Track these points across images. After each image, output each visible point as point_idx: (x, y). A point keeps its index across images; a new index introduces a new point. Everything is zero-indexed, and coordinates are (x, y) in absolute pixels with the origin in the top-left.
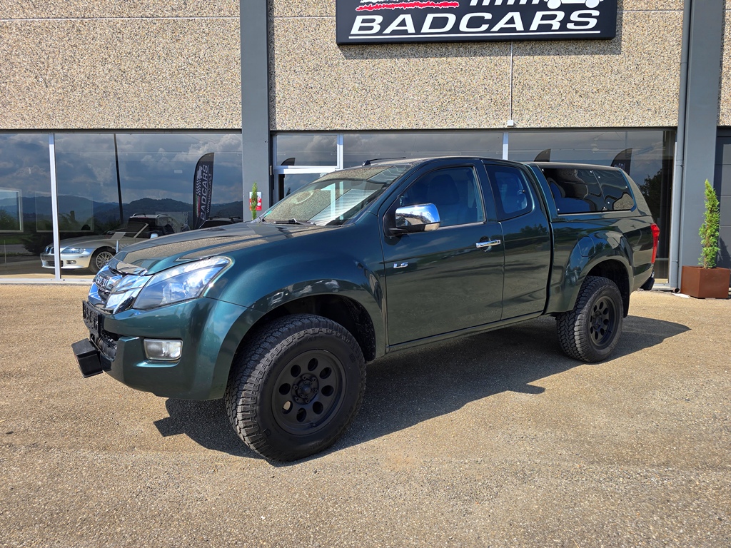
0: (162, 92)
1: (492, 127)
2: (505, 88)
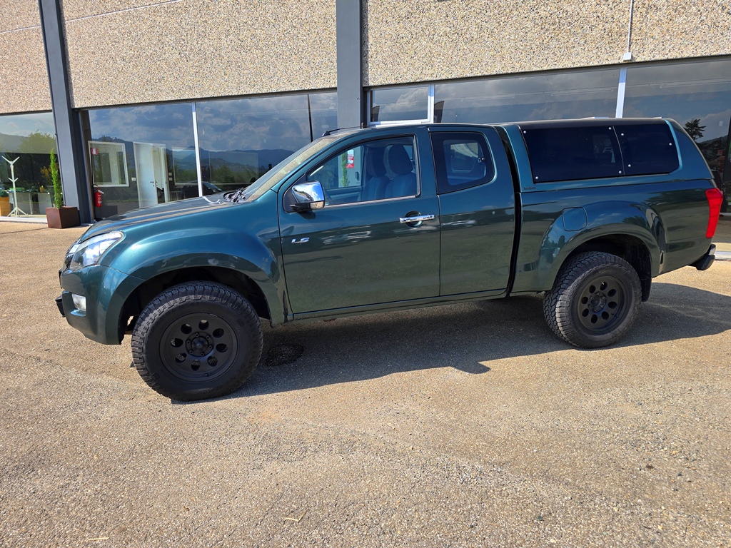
1: (604, 64)
2: (622, 13)
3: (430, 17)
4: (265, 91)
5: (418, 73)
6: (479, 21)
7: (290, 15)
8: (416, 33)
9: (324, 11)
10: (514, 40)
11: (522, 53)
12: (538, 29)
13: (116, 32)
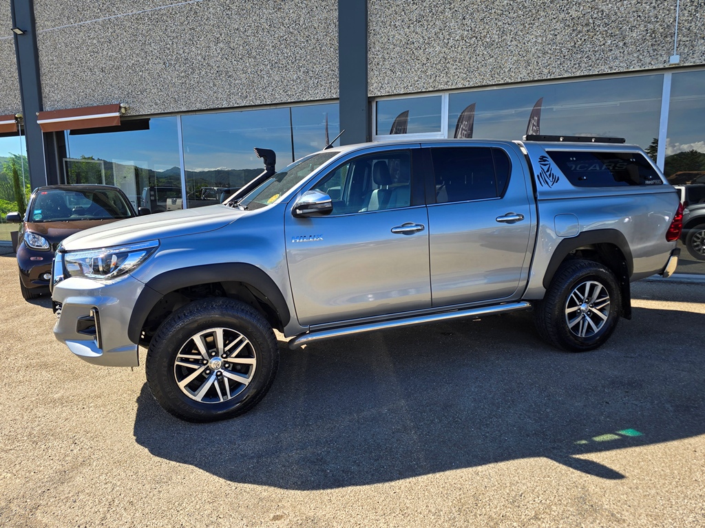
0: (266, 65)
1: (647, 68)
2: (668, 13)
3: (444, 20)
4: (258, 102)
5: (431, 81)
6: (500, 23)
7: (286, 21)
8: (429, 38)
9: (325, 15)
10: (542, 43)
11: (550, 58)
12: (569, 30)
13: (95, 41)
